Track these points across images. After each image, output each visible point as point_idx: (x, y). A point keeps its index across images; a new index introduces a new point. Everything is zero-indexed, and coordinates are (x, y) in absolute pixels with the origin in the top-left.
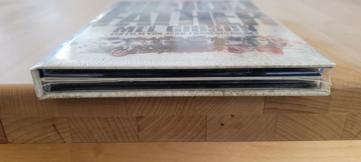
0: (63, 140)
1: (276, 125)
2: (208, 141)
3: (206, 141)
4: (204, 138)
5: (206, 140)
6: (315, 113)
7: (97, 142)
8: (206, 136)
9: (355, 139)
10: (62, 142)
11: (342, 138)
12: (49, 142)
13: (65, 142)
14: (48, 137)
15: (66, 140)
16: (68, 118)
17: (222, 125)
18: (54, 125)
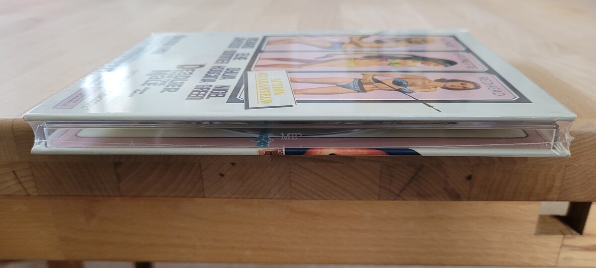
0: (26, 191)
1: (290, 177)
2: (207, 197)
3: (204, 197)
4: (201, 193)
5: (204, 195)
6: (338, 163)
7: (70, 196)
8: (204, 190)
9: (398, 200)
10: (26, 194)
11: (380, 198)
12: (10, 193)
13: (29, 195)
14: (8, 187)
15: (30, 192)
16: (30, 162)
17: (222, 175)
18: (14, 172)
